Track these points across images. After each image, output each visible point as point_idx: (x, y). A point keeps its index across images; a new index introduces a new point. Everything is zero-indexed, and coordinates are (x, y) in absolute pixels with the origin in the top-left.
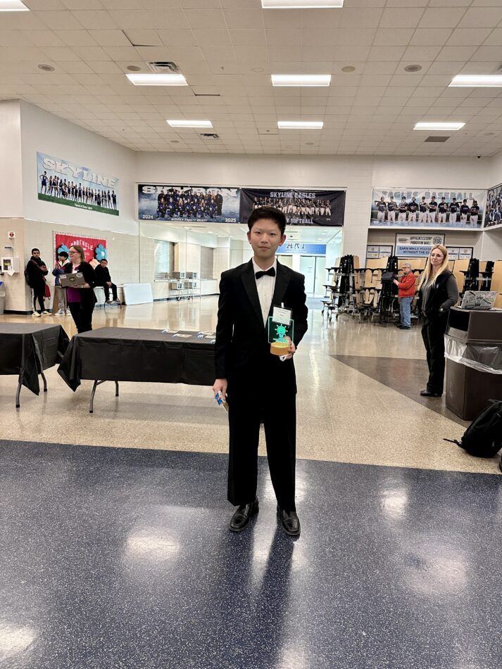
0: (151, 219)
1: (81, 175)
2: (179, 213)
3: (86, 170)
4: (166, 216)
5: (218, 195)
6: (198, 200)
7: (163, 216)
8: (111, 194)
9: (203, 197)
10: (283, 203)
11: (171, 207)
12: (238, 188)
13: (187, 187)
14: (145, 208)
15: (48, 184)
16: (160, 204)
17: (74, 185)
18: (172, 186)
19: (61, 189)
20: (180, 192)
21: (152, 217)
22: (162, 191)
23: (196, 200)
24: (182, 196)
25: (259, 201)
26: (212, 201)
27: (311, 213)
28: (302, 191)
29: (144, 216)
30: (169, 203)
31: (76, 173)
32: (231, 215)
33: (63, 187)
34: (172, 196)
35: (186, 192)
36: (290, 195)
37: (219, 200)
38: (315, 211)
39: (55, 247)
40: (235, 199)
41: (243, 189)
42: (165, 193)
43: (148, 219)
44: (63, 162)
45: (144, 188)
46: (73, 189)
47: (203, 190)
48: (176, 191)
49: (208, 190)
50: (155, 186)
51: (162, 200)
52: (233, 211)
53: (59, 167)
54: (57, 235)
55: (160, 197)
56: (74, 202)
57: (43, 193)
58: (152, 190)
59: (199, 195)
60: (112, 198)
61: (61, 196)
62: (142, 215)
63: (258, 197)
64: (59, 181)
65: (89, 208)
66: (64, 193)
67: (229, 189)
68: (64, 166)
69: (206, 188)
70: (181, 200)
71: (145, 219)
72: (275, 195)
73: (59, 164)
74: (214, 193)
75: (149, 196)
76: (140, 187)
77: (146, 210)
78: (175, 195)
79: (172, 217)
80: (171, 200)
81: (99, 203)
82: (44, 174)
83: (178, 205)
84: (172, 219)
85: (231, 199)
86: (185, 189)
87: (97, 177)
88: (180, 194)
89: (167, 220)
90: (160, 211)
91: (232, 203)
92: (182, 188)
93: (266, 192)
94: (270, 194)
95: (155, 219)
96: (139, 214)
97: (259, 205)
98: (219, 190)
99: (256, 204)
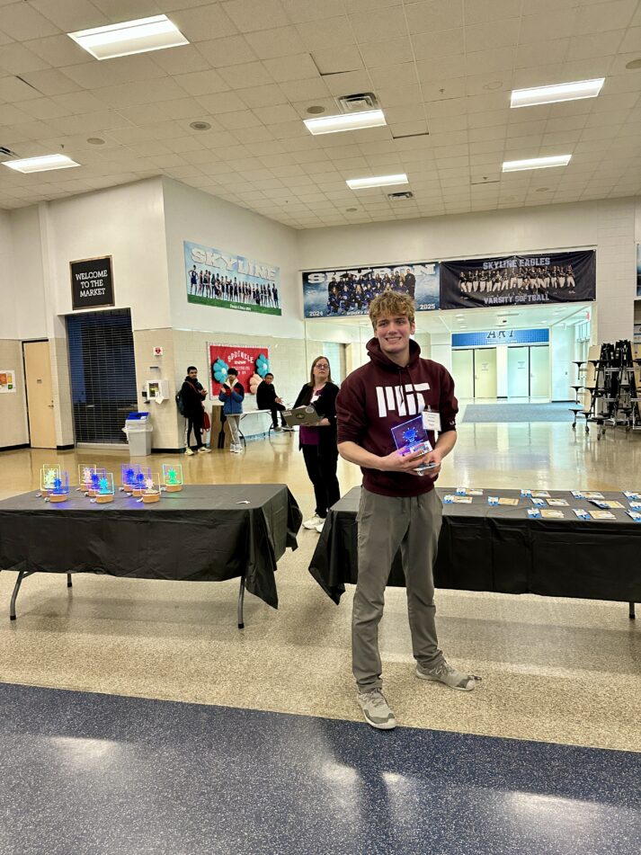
0: (320, 316)
1: (236, 266)
2: (356, 305)
3: (241, 259)
4: (340, 310)
5: (409, 275)
6: (382, 284)
7: (336, 311)
8: (271, 288)
9: (388, 281)
10: (503, 276)
11: (345, 298)
12: (436, 263)
13: (367, 268)
14: (312, 302)
15: (198, 281)
16: (331, 295)
17: (229, 280)
18: (346, 270)
19: (214, 287)
20: (357, 276)
21: (322, 313)
22: (334, 278)
23: (379, 285)
24: (360, 282)
25: (467, 276)
26: (401, 284)
27: (544, 286)
28: (530, 257)
29: (311, 313)
30: (343, 293)
31: (230, 264)
32: (428, 299)
33: (216, 284)
34: (347, 283)
35: (365, 276)
36: (512, 264)
37: (410, 282)
38: (550, 283)
39: (210, 362)
40: (433, 278)
41: (444, 264)
42: (338, 280)
43: (316, 317)
44: (215, 251)
45: (309, 277)
46: (227, 285)
47: (388, 271)
48: (352, 275)
49: (395, 270)
50: (324, 273)
51: (334, 290)
52: (431, 294)
53: (212, 258)
54: (211, 347)
55: (331, 285)
56: (229, 303)
57: (193, 294)
58: (321, 278)
59: (382, 277)
60: (272, 293)
61: (214, 296)
62: (308, 312)
63: (463, 270)
64: (211, 277)
65: (249, 309)
66: (217, 292)
67: (423, 265)
68: (216, 256)
69: (392, 267)
70: (359, 286)
71: (312, 317)
72: (490, 266)
73: (209, 254)
74: (403, 272)
75: (316, 286)
76: (305, 276)
77: (313, 305)
78: (351, 282)
79: (347, 310)
80: (346, 289)
81: (258, 302)
82: (193, 269)
83: (355, 295)
84: (348, 313)
85: (429, 278)
86: (364, 272)
87: (254, 268)
88: (357, 279)
89: (341, 315)
90: (332, 304)
91: (429, 284)
92: (359, 270)
93: (477, 264)
94: (482, 265)
95: (324, 316)
96: (305, 311)
97: (467, 281)
98: (410, 268)
99: (463, 281)
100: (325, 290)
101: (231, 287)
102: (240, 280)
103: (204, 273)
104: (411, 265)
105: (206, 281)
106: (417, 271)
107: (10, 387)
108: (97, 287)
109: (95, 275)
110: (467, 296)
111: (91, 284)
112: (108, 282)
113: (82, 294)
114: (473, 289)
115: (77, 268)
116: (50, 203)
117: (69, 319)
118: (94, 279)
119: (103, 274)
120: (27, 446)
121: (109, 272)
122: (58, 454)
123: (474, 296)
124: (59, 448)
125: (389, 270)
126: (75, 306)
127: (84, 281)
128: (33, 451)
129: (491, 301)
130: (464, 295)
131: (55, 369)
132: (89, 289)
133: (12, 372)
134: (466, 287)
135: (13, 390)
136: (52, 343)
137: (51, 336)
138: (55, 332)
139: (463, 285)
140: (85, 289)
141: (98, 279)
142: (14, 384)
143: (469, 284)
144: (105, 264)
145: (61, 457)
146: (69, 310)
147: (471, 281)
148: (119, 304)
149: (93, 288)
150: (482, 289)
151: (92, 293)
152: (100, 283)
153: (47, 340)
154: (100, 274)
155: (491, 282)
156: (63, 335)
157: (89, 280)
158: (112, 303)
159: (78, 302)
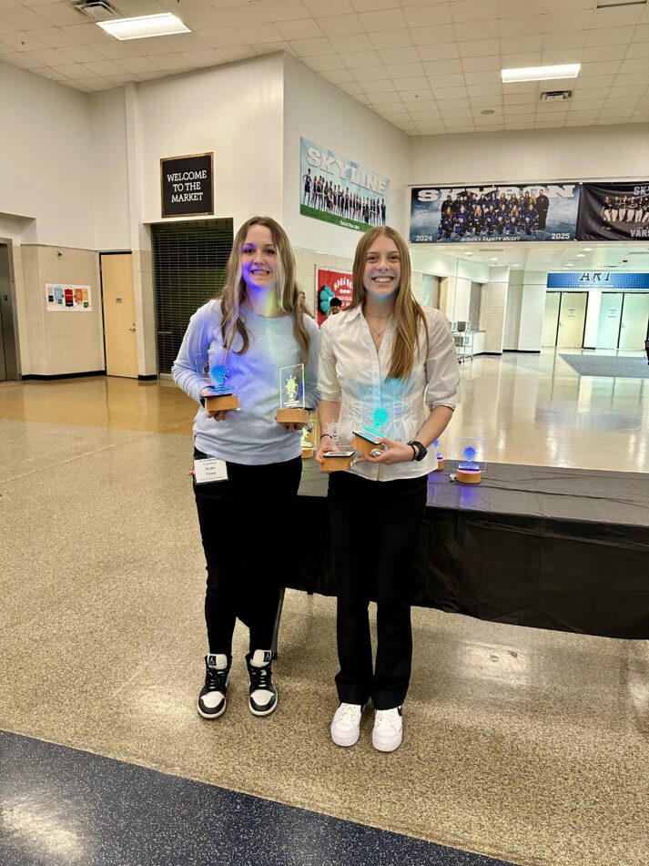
0: (428, 242)
1: (349, 173)
2: (474, 229)
3: (353, 165)
5: (542, 196)
6: (507, 207)
7: (448, 236)
8: (380, 204)
9: (516, 202)
11: (461, 220)
12: (577, 184)
13: (491, 186)
14: (420, 224)
15: (312, 189)
16: (444, 217)
17: (341, 191)
18: (466, 188)
19: (326, 198)
20: (478, 195)
21: (431, 238)
23: (503, 207)
24: (481, 202)
25: (613, 202)
26: (531, 207)
29: (419, 238)
30: (458, 214)
31: (344, 170)
32: (563, 227)
33: (329, 194)
34: (465, 203)
35: (487, 195)
37: (543, 203)
39: (317, 289)
40: (571, 201)
41: (586, 185)
42: (454, 198)
43: (424, 242)
44: (330, 154)
45: (420, 193)
46: (339, 196)
47: (516, 191)
48: (472, 194)
49: (525, 189)
50: (438, 189)
51: (449, 210)
52: (566, 221)
53: (326, 163)
54: (320, 271)
55: (445, 206)
56: (340, 218)
57: (306, 204)
58: (434, 196)
59: (508, 198)
60: (381, 211)
61: (325, 209)
63: (610, 194)
64: (324, 185)
65: (357, 227)
66: (329, 205)
67: (561, 185)
68: (331, 160)
69: (521, 187)
70: (479, 207)
71: (419, 242)
72: (643, 191)
73: (325, 156)
74: (535, 193)
75: (427, 205)
76: (415, 192)
77: (422, 228)
78: (470, 201)
79: (462, 236)
80: (463, 209)
81: (367, 220)
82: (307, 173)
83: (473, 217)
84: (463, 240)
85: (565, 202)
86: (486, 191)
87: (366, 177)
88: (478, 198)
89: (453, 241)
90: (444, 227)
91: (564, 209)
92: (481, 188)
93: (627, 187)
94: (633, 190)
95: (434, 241)
96: (411, 234)
97: (612, 208)
98: (543, 188)
99: (607, 208)
100: (437, 210)
101: (343, 199)
102: (353, 192)
103: (318, 179)
104: (545, 185)
105: (319, 190)
106: (551, 193)
107: (86, 305)
108: (193, 191)
109: (191, 176)
110: (610, 226)
111: (185, 187)
112: (207, 185)
113: (174, 199)
114: (618, 217)
115: (169, 166)
116: (139, 85)
117: (155, 228)
118: (189, 181)
119: (202, 175)
120: (103, 373)
121: (209, 174)
122: (140, 384)
123: (619, 227)
124: (141, 378)
125: (518, 189)
126: (165, 213)
127: (177, 183)
128: (109, 379)
129: (638, 234)
130: (606, 224)
131: (138, 288)
132: (183, 193)
133: (88, 288)
134: (609, 215)
135: (89, 309)
136: (136, 257)
137: (135, 248)
138: (140, 244)
139: (607, 212)
140: (178, 193)
141: (195, 181)
142: (90, 301)
143: (615, 212)
144: (205, 162)
145: (144, 389)
146: (157, 217)
147: (617, 208)
148: (219, 213)
149: (188, 193)
150: (630, 219)
151: (188, 198)
152: (197, 186)
153: (130, 253)
154: (197, 175)
155: (641, 211)
156: (148, 246)
157: (183, 182)
158: (210, 210)
159: (168, 209)
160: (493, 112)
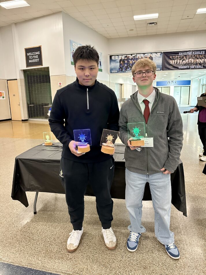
0: (116, 73)
2: (130, 68)
4: (123, 70)
5: (151, 57)
10: (186, 58)
11: (126, 65)
12: (161, 52)
13: (134, 54)
14: (113, 67)
16: (120, 64)
18: (127, 55)
20: (131, 57)
21: (116, 71)
22: (121, 58)
24: (132, 59)
27: (202, 62)
28: (197, 51)
29: (113, 71)
30: (125, 63)
32: (158, 66)
34: (127, 60)
35: (133, 57)
36: (190, 53)
38: (204, 61)
40: (160, 58)
41: (164, 52)
43: (114, 73)
45: (112, 57)
47: (142, 55)
48: (129, 57)
49: (145, 55)
50: (118, 55)
52: (159, 64)
57: (73, 61)
58: (117, 58)
59: (140, 58)
60: (99, 63)
62: (111, 71)
67: (156, 53)
70: (131, 61)
72: (182, 54)
75: (115, 61)
79: (126, 70)
80: (126, 62)
82: (73, 51)
83: (129, 64)
84: (127, 72)
85: (158, 58)
89: (124, 72)
90: (121, 68)
91: (158, 61)
92: (132, 55)
93: (177, 53)
94: (179, 54)
95: (118, 72)
98: (151, 54)
99: (171, 60)
107: (3, 97)
108: (36, 59)
109: (35, 53)
111: (33, 57)
112: (40, 56)
113: (30, 61)
115: (28, 51)
116: (16, 24)
117: (25, 71)
118: (34, 55)
119: (38, 53)
120: (11, 119)
121: (41, 53)
122: (22, 123)
123: (175, 66)
124: (22, 120)
126: (27, 66)
127: (31, 56)
128: (13, 121)
129: (181, 68)
131: (20, 91)
132: (32, 59)
133: (4, 92)
135: (4, 99)
136: (19, 81)
137: (18, 78)
138: (20, 77)
139: (171, 61)
141: (36, 55)
144: (39, 49)
145: (24, 124)
146: (25, 68)
148: (45, 65)
149: (34, 59)
151: (34, 61)
152: (37, 57)
153: (17, 80)
156: (23, 77)
158: (41, 64)
160: (133, 30)
